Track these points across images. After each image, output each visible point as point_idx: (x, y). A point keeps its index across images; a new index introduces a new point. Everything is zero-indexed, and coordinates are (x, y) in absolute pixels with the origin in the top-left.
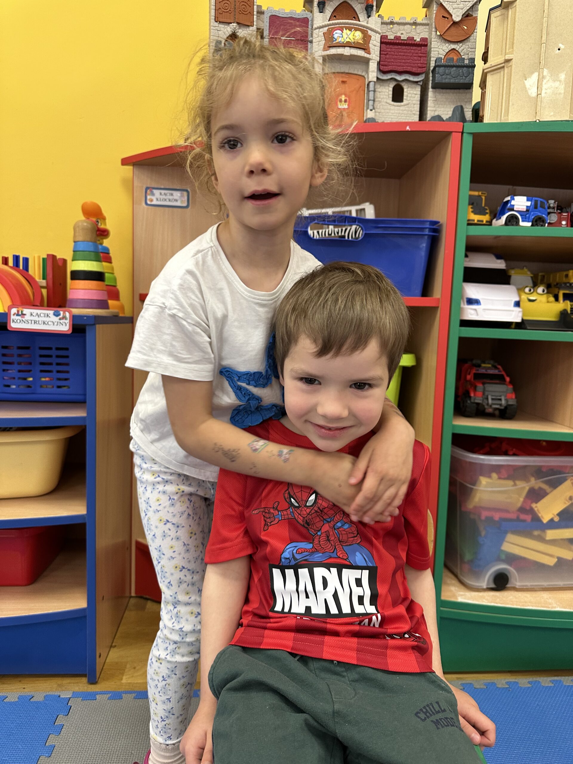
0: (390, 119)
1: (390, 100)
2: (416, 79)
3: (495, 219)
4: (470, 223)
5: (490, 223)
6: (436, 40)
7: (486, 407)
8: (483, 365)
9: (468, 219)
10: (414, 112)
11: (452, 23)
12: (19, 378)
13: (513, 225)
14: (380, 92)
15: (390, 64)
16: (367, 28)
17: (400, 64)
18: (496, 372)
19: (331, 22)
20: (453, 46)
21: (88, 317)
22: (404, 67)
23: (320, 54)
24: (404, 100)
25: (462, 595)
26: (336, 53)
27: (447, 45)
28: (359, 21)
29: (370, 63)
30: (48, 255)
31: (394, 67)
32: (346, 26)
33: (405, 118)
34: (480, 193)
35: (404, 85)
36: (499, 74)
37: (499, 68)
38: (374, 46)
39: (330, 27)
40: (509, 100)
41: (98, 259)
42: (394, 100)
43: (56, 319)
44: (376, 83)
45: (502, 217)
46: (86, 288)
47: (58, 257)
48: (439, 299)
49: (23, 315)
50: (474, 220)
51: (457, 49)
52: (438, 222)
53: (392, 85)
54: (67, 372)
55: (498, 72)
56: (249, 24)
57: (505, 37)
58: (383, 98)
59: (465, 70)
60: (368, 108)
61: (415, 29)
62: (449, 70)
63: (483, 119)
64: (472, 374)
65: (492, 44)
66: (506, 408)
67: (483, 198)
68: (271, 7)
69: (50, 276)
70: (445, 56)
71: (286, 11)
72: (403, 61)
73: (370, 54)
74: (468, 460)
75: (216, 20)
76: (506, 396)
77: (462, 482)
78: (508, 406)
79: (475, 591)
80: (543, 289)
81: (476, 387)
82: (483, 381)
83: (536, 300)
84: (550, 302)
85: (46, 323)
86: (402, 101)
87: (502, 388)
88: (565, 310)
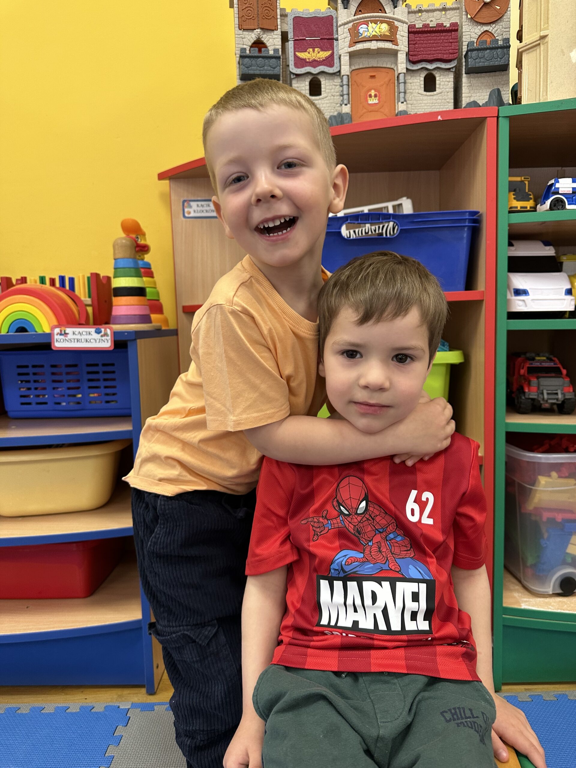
0: (423, 110)
1: (422, 91)
2: (448, 66)
3: (539, 205)
4: (512, 211)
5: (534, 209)
6: (467, 23)
7: (542, 402)
8: (537, 358)
9: (509, 207)
10: (448, 100)
11: (483, 4)
12: (69, 396)
13: (559, 209)
14: (411, 83)
15: (420, 53)
16: (393, 19)
17: (430, 52)
18: (552, 364)
19: (356, 17)
20: (485, 28)
21: (129, 333)
22: (435, 55)
23: (347, 51)
24: (437, 89)
25: (526, 601)
26: (363, 48)
27: (479, 27)
28: (386, 13)
29: (399, 55)
30: (92, 274)
31: (424, 56)
32: (371, 19)
33: (439, 107)
34: (523, 178)
35: (436, 73)
36: (535, 52)
37: (535, 46)
38: (401, 37)
39: (354, 22)
40: (547, 78)
41: (138, 275)
42: (426, 90)
43: (98, 336)
44: (406, 74)
45: (546, 202)
46: (129, 303)
47: (102, 275)
48: (483, 292)
49: (66, 334)
50: (517, 207)
51: (490, 31)
52: (478, 212)
53: (423, 75)
54: (114, 387)
55: (534, 50)
56: (274, 29)
57: (539, 12)
58: (415, 89)
59: (499, 52)
60: (399, 101)
61: (445, 14)
62: (482, 53)
63: (521, 100)
64: (525, 368)
65: (526, 21)
66: (563, 402)
67: (527, 183)
68: (296, 9)
69: (95, 295)
70: (478, 39)
71: (310, 12)
72: (433, 48)
73: (398, 45)
74: (525, 459)
75: (240, 28)
76: (562, 390)
77: (520, 482)
78: (566, 400)
79: (540, 597)
81: (529, 381)
82: (537, 375)
85: (89, 341)
86: (435, 90)
87: (559, 381)
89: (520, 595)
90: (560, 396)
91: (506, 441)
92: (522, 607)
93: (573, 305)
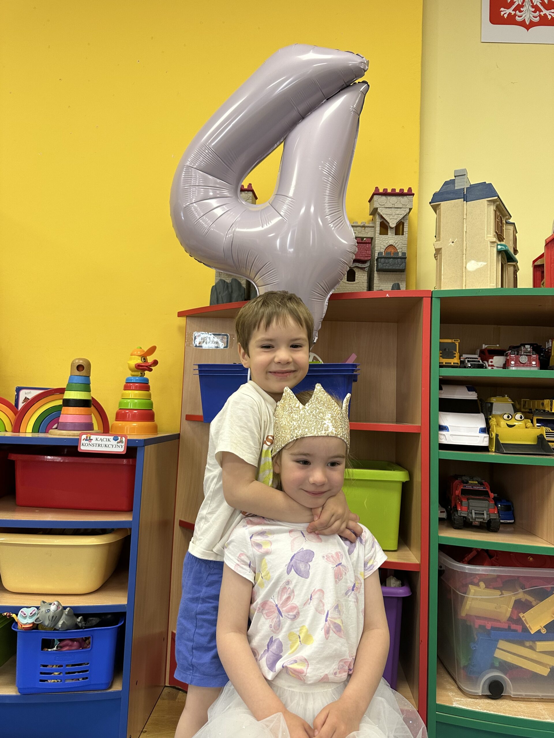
4: (442, 366)
7: (471, 520)
8: (470, 482)
9: (439, 362)
18: (481, 488)
21: (139, 441)
25: (457, 701)
34: (454, 340)
43: (115, 443)
48: (419, 426)
49: (91, 440)
64: (460, 490)
66: (490, 521)
67: (457, 344)
76: (487, 512)
77: (454, 589)
78: (491, 520)
79: (471, 698)
80: (521, 416)
81: (461, 502)
82: (468, 497)
83: (514, 425)
84: (528, 427)
85: (107, 446)
86: (354, 281)
87: (485, 504)
88: (542, 435)
89: (454, 694)
90: (485, 516)
91: (439, 552)
92: (454, 706)
93: (486, 442)
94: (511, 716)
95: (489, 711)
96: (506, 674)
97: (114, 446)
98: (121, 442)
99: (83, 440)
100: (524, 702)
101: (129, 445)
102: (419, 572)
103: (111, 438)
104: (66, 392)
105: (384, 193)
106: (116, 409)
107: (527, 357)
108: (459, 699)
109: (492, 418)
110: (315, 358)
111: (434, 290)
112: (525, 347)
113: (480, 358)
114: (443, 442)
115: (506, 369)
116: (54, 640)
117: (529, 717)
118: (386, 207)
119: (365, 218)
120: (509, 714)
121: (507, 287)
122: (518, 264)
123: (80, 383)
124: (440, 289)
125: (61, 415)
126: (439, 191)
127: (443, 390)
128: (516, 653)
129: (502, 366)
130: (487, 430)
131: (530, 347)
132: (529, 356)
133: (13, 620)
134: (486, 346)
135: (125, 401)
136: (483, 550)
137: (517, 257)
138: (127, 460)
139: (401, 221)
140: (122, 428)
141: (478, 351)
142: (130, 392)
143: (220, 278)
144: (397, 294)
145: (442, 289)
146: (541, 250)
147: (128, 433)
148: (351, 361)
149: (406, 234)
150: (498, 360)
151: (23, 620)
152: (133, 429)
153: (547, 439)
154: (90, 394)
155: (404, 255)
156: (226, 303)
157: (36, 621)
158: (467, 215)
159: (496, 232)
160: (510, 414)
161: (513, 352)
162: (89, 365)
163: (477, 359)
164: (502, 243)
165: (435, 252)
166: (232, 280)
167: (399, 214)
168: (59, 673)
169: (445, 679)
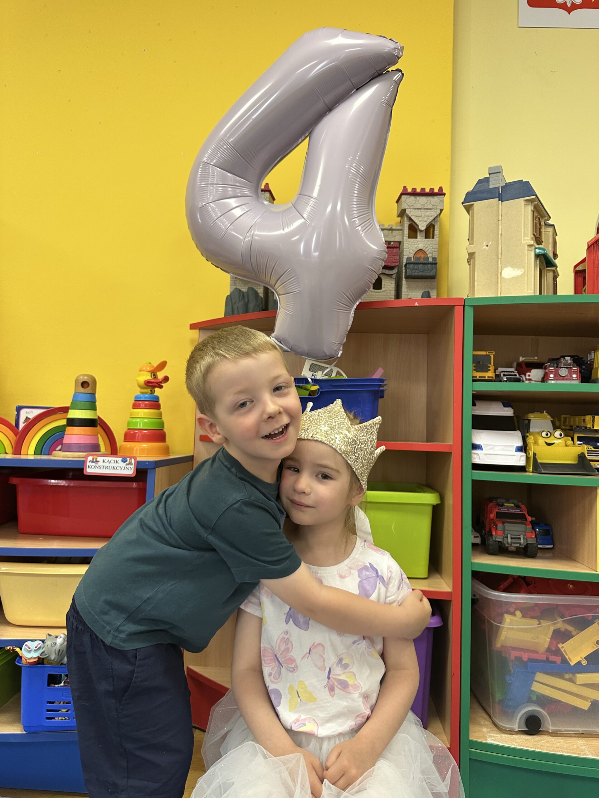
4: (475, 380)
7: (507, 545)
8: (506, 504)
18: (518, 511)
21: (149, 462)
34: (488, 353)
43: (124, 465)
48: (451, 445)
49: (97, 462)
64: (495, 513)
66: (527, 546)
67: (492, 356)
76: (523, 536)
77: (489, 619)
78: (528, 545)
79: (507, 734)
80: (561, 433)
81: (496, 525)
82: (503, 520)
83: (553, 444)
84: (568, 445)
85: (115, 468)
86: (381, 288)
87: (521, 527)
88: (583, 454)
89: (489, 730)
90: (522, 541)
91: (472, 579)
92: (488, 742)
93: (523, 461)
94: (549, 752)
95: (526, 747)
96: (543, 709)
97: (123, 468)
98: (130, 463)
99: (90, 462)
100: (563, 738)
101: (138, 468)
102: (451, 600)
103: (120, 459)
104: (70, 411)
105: (413, 192)
106: (125, 429)
107: (567, 370)
108: (494, 735)
109: (529, 436)
110: (338, 373)
111: (467, 297)
112: (565, 359)
113: (516, 372)
114: (476, 461)
115: (544, 382)
116: (61, 675)
117: (568, 753)
118: (415, 208)
119: (393, 220)
120: (547, 750)
121: (545, 294)
122: (558, 269)
123: (85, 400)
124: (473, 297)
125: (65, 436)
126: (473, 190)
127: (477, 406)
128: (556, 686)
129: (540, 380)
130: (524, 449)
131: (571, 359)
132: (569, 369)
133: (17, 654)
134: (524, 359)
135: (134, 420)
136: (520, 577)
137: (557, 261)
138: (137, 483)
139: (432, 224)
140: (131, 449)
141: (515, 364)
142: (139, 410)
143: (235, 287)
144: (427, 302)
145: (476, 297)
146: (583, 254)
147: (138, 455)
148: (377, 375)
149: (436, 237)
150: (536, 374)
151: (28, 654)
152: (143, 450)
153: (589, 458)
154: (96, 413)
155: (434, 261)
156: (242, 313)
157: (41, 655)
158: (503, 216)
159: (534, 235)
160: (549, 432)
161: (552, 364)
162: (94, 381)
163: (514, 372)
164: (540, 246)
165: (467, 257)
166: (249, 289)
167: (429, 216)
168: (66, 710)
169: (479, 715)
